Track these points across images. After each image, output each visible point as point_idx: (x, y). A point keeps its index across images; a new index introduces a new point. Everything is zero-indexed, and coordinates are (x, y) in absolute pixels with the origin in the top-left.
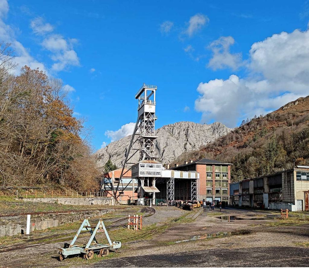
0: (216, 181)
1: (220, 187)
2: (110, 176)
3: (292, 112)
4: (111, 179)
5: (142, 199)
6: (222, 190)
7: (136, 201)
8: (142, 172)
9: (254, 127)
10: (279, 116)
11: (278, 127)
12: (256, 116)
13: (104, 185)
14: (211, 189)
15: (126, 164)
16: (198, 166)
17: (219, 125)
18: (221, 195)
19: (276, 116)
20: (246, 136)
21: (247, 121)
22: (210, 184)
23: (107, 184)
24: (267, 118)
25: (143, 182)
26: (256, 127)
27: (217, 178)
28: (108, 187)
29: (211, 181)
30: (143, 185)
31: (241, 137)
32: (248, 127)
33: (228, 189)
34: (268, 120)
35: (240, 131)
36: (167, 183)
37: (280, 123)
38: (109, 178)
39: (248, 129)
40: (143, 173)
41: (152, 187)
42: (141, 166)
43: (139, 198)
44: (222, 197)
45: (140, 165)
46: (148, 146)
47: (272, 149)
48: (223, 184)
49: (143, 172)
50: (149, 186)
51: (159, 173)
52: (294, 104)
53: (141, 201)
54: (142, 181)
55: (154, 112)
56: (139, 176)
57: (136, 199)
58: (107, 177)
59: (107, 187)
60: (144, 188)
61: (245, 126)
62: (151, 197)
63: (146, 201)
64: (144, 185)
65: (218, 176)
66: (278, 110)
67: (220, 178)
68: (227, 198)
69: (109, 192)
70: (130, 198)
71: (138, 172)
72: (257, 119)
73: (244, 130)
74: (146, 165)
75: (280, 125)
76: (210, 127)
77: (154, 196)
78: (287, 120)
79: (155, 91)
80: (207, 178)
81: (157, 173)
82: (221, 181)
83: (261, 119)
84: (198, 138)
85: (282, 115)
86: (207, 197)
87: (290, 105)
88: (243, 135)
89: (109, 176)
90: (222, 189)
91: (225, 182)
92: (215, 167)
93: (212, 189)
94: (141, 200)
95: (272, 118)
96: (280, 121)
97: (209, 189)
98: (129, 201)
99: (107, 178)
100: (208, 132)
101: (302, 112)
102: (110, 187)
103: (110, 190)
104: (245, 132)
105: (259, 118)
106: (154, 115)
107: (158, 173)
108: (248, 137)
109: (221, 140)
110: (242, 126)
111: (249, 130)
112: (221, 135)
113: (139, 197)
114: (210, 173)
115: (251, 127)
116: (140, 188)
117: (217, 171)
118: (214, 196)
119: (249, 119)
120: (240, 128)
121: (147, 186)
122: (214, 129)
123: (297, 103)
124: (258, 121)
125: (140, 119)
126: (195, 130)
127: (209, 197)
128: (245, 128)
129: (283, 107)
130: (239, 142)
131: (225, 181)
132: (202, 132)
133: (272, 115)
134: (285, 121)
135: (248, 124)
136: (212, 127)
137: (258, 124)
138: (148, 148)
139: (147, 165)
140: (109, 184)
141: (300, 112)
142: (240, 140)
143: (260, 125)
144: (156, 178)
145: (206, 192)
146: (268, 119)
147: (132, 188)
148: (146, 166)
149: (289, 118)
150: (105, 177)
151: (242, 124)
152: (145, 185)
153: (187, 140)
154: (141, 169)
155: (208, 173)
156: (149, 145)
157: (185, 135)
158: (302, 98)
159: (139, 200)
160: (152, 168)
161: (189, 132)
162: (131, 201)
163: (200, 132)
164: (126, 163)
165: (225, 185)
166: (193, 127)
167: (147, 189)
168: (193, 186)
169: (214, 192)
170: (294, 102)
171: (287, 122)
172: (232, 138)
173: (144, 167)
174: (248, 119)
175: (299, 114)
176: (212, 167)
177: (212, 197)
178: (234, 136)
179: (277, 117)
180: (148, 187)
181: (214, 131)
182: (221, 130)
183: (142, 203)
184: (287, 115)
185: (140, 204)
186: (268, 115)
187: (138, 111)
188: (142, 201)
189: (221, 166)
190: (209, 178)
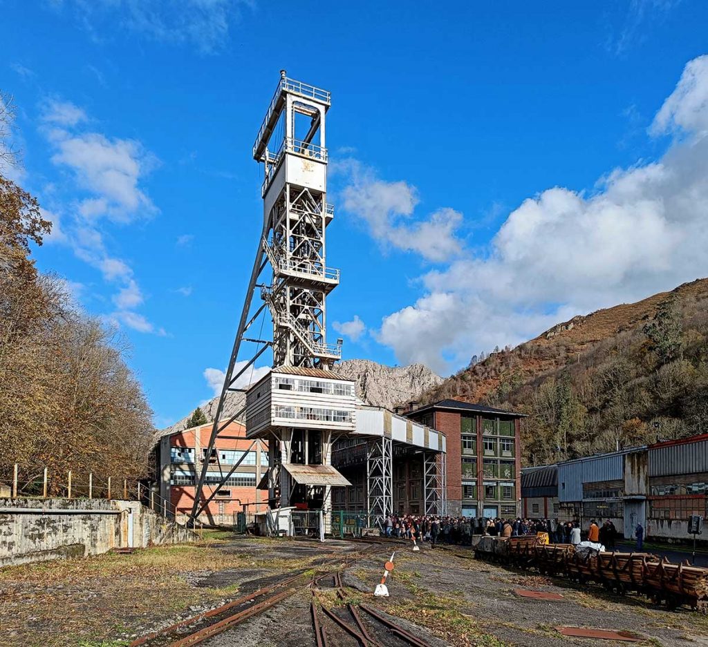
0: (486, 461)
1: (496, 478)
2: (186, 441)
3: (565, 343)
4: (193, 451)
5: (286, 512)
6: (501, 487)
7: (263, 518)
8: (281, 407)
9: (495, 370)
10: (541, 349)
11: (539, 370)
12: (497, 347)
13: (168, 469)
14: (474, 484)
15: (227, 391)
16: (441, 417)
17: (422, 370)
18: (499, 501)
19: (535, 349)
20: (480, 385)
21: (481, 358)
22: (471, 470)
23: (177, 465)
24: (518, 352)
25: (285, 446)
26: (499, 370)
27: (489, 453)
28: (182, 474)
29: (474, 460)
30: (285, 460)
31: (472, 387)
32: (484, 370)
33: (515, 483)
34: (520, 356)
35: (470, 377)
36: (369, 457)
37: (543, 362)
38: (184, 449)
39: (483, 374)
40: (288, 413)
41: (320, 467)
42: (281, 387)
43: (273, 507)
44: (499, 507)
45: (273, 379)
46: (302, 316)
47: (563, 401)
48: (503, 472)
49: (289, 409)
50: (309, 463)
51: (346, 414)
52: (567, 328)
53: (280, 519)
54: (282, 442)
55: (323, 189)
56: (273, 424)
57: (263, 510)
58: (178, 443)
59: (178, 473)
60: (291, 468)
61: (478, 367)
62: (317, 502)
63: (298, 518)
64: (289, 457)
65: (491, 448)
66: (537, 339)
67: (496, 455)
68: (511, 509)
69: (186, 489)
70: (244, 509)
71: (269, 408)
72: (499, 353)
73: (477, 374)
74: (297, 382)
75: (543, 368)
76: (406, 372)
77: (328, 503)
78: (555, 357)
79: (322, 109)
80: (462, 453)
81: (339, 413)
82: (499, 462)
83: (506, 354)
84: (385, 393)
85: (546, 348)
86: (464, 507)
87: (560, 329)
88: (475, 384)
89: (182, 442)
90: (501, 484)
91: (507, 465)
92: (483, 421)
93: (477, 482)
94: (281, 514)
95: (528, 353)
96: (543, 360)
97: (466, 483)
98: (241, 516)
99: (177, 448)
100: (403, 383)
101: (582, 344)
102: (188, 474)
103: (190, 485)
104: (477, 378)
105: (503, 352)
106: (323, 200)
107: (342, 416)
108: (484, 389)
109: (433, 393)
110: (471, 366)
111: (486, 374)
112: (425, 389)
113: (273, 504)
114: (469, 437)
115: (489, 370)
116: (275, 472)
117: (487, 433)
118: (481, 505)
119: (485, 354)
120: (468, 370)
121: (304, 464)
122: (413, 378)
123: (571, 326)
124: (503, 357)
125: (271, 227)
126: (378, 377)
127: (469, 507)
128: (477, 372)
129: (546, 333)
130: (468, 398)
131: (509, 462)
132: (392, 382)
133: (529, 346)
134: (553, 360)
135: (483, 364)
136: (409, 373)
137: (502, 363)
138: (305, 323)
139: (301, 381)
140: (185, 467)
141: (579, 344)
142: (469, 393)
143: (507, 365)
144: (335, 433)
145: (460, 491)
146: (520, 354)
147: (255, 480)
148: (296, 385)
149: (559, 355)
150: (173, 445)
151: (471, 364)
152: (293, 461)
153: (364, 395)
154: (279, 398)
155: (465, 438)
156: (307, 312)
157: (361, 386)
158: (580, 317)
159: (274, 516)
160: (318, 394)
161: (368, 381)
162: (247, 517)
163: (388, 382)
164: (230, 390)
165: (507, 473)
166: (374, 371)
167: (304, 475)
168: (430, 473)
169: (483, 492)
170: (567, 325)
171: (556, 362)
172: (455, 391)
173: (288, 387)
174: (482, 353)
175: (576, 346)
176: (474, 420)
177: (476, 507)
178: (459, 384)
179: (537, 352)
180: (305, 468)
181: (412, 380)
182: (426, 378)
183: (286, 528)
184: (555, 348)
185: (276, 533)
186: (521, 348)
187: (264, 197)
188: (284, 519)
189: (498, 419)
190: (468, 452)
